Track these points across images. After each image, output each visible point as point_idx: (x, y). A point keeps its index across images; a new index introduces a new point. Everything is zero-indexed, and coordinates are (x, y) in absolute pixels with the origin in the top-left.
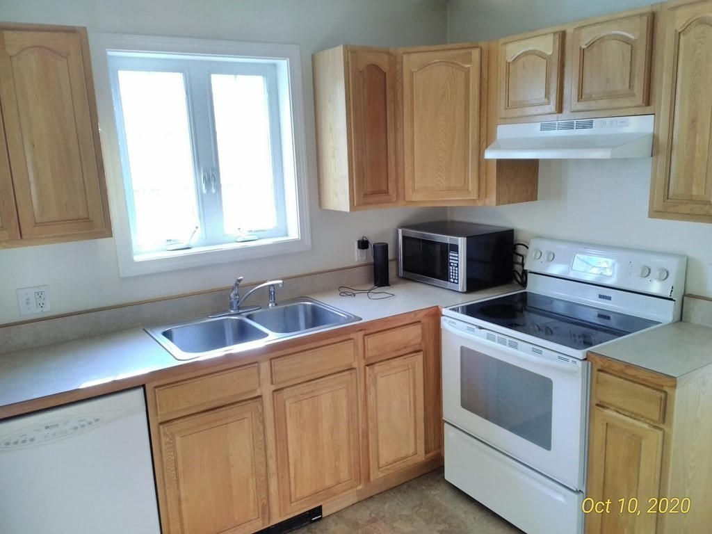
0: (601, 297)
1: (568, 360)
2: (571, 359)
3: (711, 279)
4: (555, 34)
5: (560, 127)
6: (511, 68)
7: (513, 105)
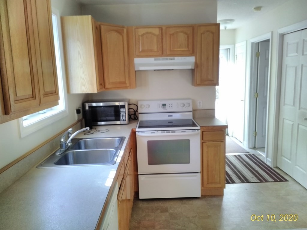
0: (169, 116)
1: (195, 131)
2: (196, 130)
3: (198, 104)
4: (159, 28)
5: (163, 60)
6: (140, 37)
7: (143, 51)
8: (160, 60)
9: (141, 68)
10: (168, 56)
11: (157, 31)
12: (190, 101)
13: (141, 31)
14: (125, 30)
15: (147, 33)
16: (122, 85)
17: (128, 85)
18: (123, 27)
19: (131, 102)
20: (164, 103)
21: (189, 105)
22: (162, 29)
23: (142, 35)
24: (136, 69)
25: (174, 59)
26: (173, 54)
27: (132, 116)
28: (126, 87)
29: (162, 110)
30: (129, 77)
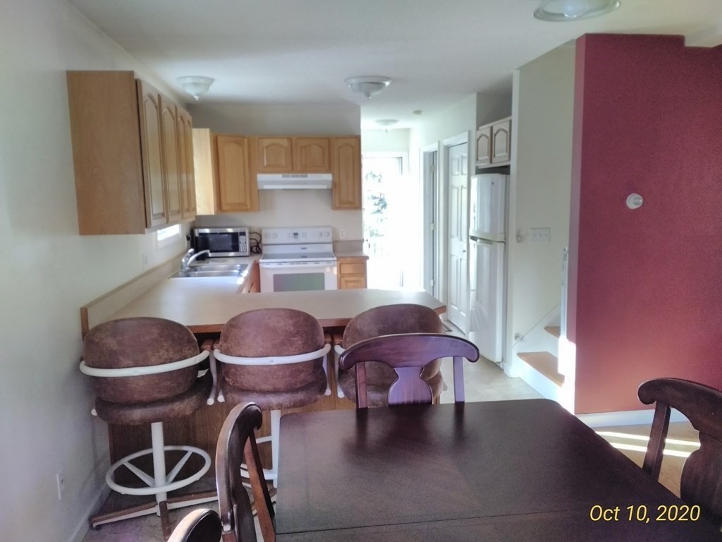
0: (302, 248)
2: (333, 262)
3: (340, 233)
4: (288, 138)
5: (293, 177)
6: (265, 149)
7: (268, 166)
8: (289, 177)
9: (266, 187)
10: (299, 172)
11: (285, 143)
12: (329, 230)
13: (266, 142)
14: (246, 140)
15: (274, 144)
16: (242, 208)
17: (249, 207)
18: (244, 137)
19: (252, 231)
20: (296, 231)
21: (329, 234)
22: (291, 140)
23: (267, 147)
24: (260, 188)
25: (307, 176)
26: (305, 170)
27: (254, 249)
28: (247, 210)
29: (293, 240)
30: (251, 197)
